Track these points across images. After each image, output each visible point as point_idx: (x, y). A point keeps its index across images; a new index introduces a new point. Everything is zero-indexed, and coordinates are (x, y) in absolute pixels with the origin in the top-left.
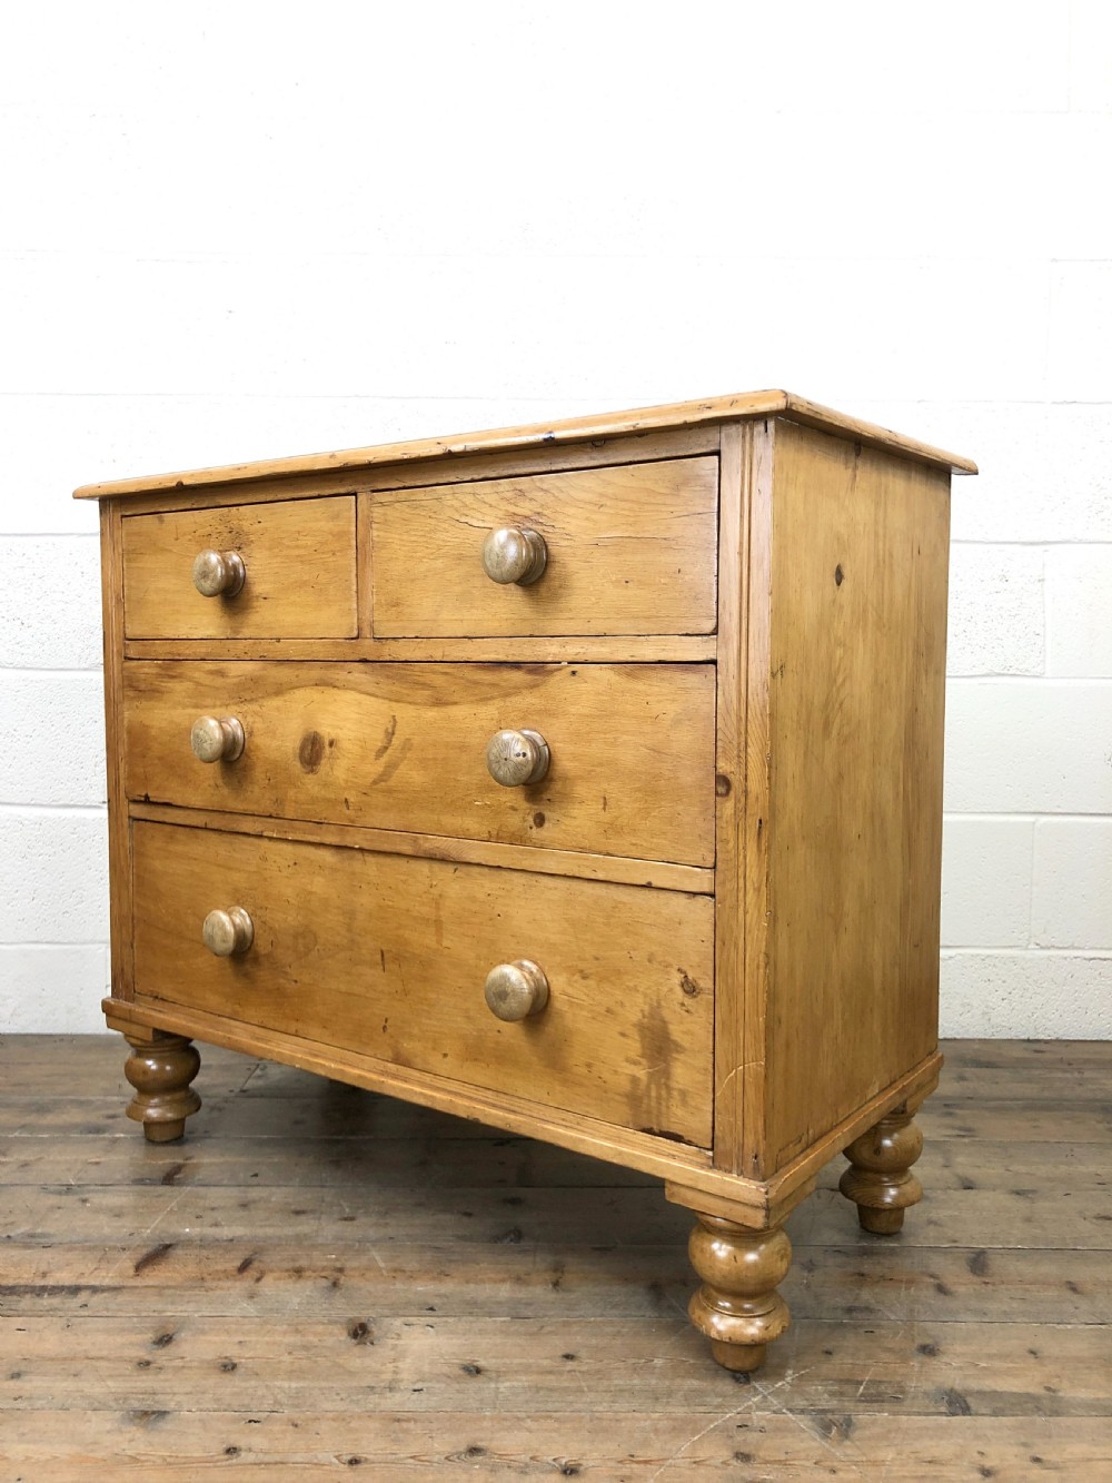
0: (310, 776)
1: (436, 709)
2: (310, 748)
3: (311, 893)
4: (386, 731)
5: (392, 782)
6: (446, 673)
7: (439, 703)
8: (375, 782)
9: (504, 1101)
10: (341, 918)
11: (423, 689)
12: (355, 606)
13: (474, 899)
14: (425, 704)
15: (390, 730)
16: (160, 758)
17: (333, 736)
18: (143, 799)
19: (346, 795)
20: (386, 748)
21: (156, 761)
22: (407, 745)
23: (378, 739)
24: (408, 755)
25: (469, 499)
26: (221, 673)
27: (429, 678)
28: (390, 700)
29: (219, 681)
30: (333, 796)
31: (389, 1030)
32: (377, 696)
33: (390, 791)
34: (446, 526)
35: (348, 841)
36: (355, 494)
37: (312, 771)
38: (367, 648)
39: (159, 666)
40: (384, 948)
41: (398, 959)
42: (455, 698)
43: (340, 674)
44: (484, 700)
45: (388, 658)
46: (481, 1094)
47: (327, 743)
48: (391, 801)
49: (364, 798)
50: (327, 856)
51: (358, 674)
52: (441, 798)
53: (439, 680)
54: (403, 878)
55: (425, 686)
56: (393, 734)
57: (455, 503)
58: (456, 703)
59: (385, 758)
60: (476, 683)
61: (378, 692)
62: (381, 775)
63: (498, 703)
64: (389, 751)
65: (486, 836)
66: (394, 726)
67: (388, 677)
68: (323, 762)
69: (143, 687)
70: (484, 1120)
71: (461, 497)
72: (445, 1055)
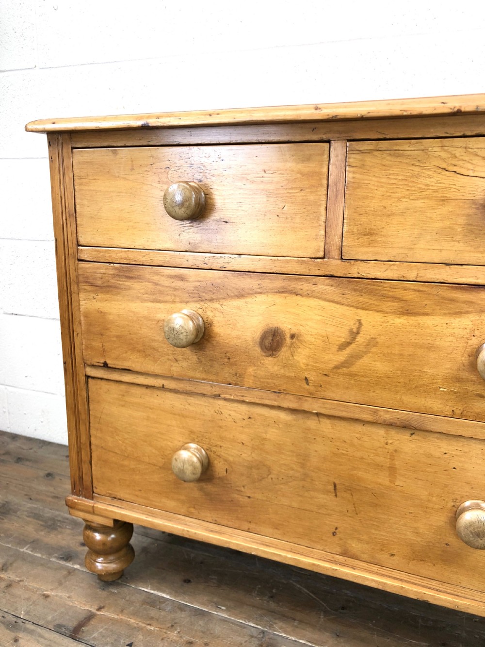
0: (270, 359)
1: (405, 317)
2: (270, 338)
3: (265, 439)
4: (351, 331)
5: (354, 369)
6: (418, 291)
7: (407, 312)
8: (336, 367)
9: (448, 588)
10: (295, 459)
11: (393, 301)
12: (323, 233)
13: (429, 456)
14: (395, 313)
15: (355, 330)
16: (117, 337)
17: (294, 330)
18: (102, 365)
19: (306, 375)
20: (348, 344)
21: (115, 339)
22: (372, 342)
23: (343, 336)
24: (373, 350)
25: (458, 152)
26: (181, 278)
27: (398, 293)
28: (357, 308)
29: (179, 284)
30: (293, 374)
31: (338, 535)
32: (343, 304)
33: (351, 375)
34: (430, 173)
35: (306, 406)
36: (329, 142)
37: (272, 355)
38: (335, 266)
39: (117, 269)
40: (337, 482)
41: (350, 490)
42: (428, 310)
43: (305, 286)
44: (459, 313)
45: (356, 275)
46: (425, 582)
47: (288, 336)
48: (352, 382)
49: (325, 378)
50: (283, 416)
51: (324, 286)
52: (405, 383)
53: (410, 296)
54: (357, 435)
55: (394, 299)
56: (358, 333)
57: (443, 155)
58: (427, 314)
59: (348, 351)
60: (452, 300)
61: (345, 301)
62: (343, 363)
63: (473, 317)
64: (353, 346)
65: (449, 413)
66: (359, 328)
67: (355, 290)
68: (284, 349)
69: (99, 283)
70: (431, 601)
71: (451, 149)
72: (393, 555)
